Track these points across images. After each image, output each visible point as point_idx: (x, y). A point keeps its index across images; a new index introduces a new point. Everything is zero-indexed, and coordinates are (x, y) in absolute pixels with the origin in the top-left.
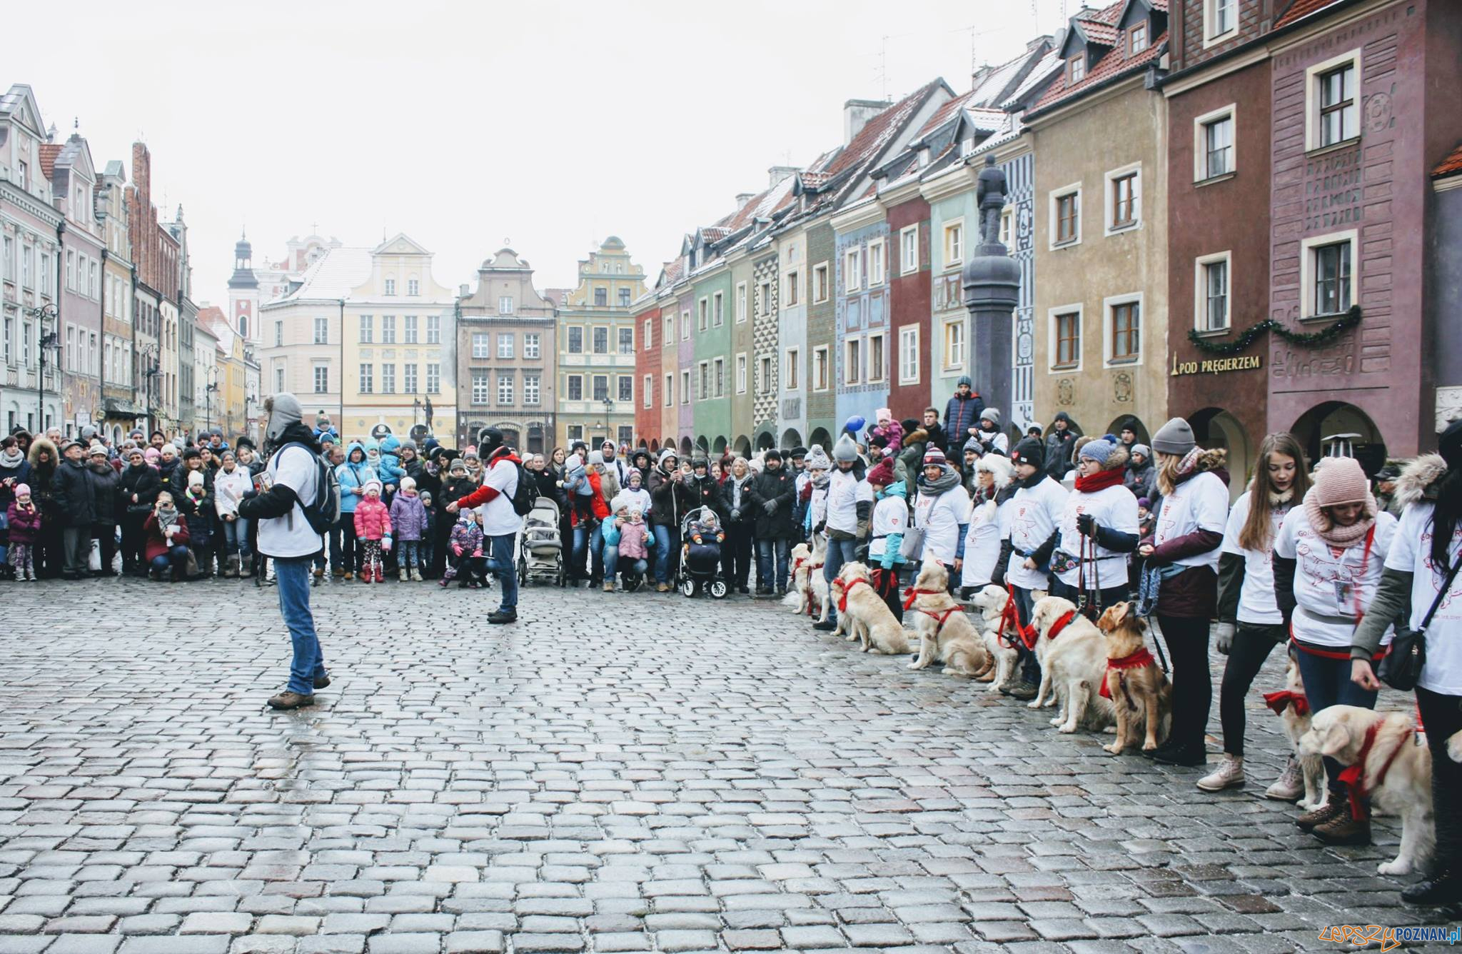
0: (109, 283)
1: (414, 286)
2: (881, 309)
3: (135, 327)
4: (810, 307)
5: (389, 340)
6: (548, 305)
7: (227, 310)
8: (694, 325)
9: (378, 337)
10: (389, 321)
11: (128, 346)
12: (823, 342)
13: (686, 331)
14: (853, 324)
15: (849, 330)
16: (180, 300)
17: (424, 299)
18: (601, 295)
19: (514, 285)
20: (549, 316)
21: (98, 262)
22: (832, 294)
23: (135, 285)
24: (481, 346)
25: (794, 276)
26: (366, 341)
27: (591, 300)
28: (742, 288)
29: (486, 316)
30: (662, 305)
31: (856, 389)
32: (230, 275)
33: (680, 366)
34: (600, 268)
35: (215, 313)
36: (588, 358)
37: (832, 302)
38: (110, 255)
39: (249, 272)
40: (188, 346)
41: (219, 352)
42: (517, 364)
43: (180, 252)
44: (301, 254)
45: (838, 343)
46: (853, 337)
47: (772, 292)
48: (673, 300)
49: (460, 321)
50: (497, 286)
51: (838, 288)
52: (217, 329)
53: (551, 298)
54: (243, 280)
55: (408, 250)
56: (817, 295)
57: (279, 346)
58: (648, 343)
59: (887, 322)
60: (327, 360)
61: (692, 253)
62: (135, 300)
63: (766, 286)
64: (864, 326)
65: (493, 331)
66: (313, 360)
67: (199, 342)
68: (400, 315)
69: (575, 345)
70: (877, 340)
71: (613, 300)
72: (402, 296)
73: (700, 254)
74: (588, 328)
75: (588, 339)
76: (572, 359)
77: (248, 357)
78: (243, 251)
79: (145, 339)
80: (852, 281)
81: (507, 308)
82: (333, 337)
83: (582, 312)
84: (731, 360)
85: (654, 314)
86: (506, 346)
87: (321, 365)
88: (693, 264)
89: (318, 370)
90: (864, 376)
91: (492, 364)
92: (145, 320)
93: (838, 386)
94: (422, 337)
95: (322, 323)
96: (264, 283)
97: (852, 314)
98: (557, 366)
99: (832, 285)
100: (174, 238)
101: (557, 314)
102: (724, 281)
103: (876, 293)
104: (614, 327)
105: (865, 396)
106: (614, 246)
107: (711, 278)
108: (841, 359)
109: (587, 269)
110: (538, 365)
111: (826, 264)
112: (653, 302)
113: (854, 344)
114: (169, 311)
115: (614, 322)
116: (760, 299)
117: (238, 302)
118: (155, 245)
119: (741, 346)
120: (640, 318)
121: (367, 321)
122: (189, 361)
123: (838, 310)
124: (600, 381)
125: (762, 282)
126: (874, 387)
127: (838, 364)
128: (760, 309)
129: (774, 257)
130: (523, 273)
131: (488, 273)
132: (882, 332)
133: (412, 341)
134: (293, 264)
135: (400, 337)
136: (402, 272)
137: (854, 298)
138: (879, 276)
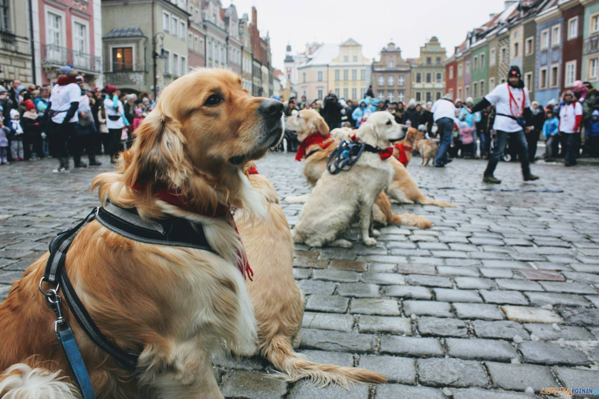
0: (244, 59)
1: (355, 59)
2: (557, 55)
3: (253, 75)
4: (524, 57)
5: (346, 79)
6: (408, 64)
7: (283, 70)
8: (471, 68)
9: (342, 77)
10: (346, 72)
11: (250, 82)
12: (529, 71)
13: (468, 71)
14: (544, 62)
15: (542, 65)
16: (268, 65)
17: (359, 63)
18: (429, 60)
19: (394, 57)
20: (408, 69)
21: (240, 51)
22: (535, 51)
23: (253, 59)
24: (381, 81)
25: (516, 45)
26: (337, 80)
27: (425, 62)
28: (493, 51)
29: (383, 69)
30: (458, 60)
31: (544, 91)
32: (284, 58)
33: (465, 85)
34: (429, 49)
35: (279, 72)
36: (424, 85)
37: (534, 55)
38: (244, 49)
39: (291, 57)
40: (271, 82)
41: (281, 86)
42: (396, 88)
43: (268, 47)
44: (310, 49)
45: (536, 71)
46: (545, 68)
47: (507, 52)
48: (462, 58)
49: (373, 71)
50: (388, 58)
51: (537, 48)
52: (280, 77)
53: (409, 61)
54: (289, 60)
55: (353, 44)
56: (527, 51)
57: (304, 82)
58: (451, 76)
59: (561, 61)
60: (322, 87)
61: (471, 39)
62: (253, 65)
63: (504, 50)
64: (549, 63)
65: (386, 75)
66: (317, 87)
67: (275, 83)
68: (350, 70)
69: (418, 80)
70: (555, 69)
71: (434, 62)
72: (351, 63)
73: (474, 39)
74: (424, 73)
75: (423, 77)
76: (417, 86)
77: (291, 88)
78: (289, 49)
79: (256, 79)
80: (544, 44)
81: (391, 66)
82: (324, 78)
83: (421, 67)
84: (488, 81)
85: (454, 64)
86: (391, 81)
87: (320, 89)
88: (471, 43)
89: (319, 91)
90: (548, 84)
91: (386, 88)
92: (256, 73)
93: (536, 89)
94: (359, 77)
95: (320, 73)
96: (297, 60)
97: (544, 59)
98: (411, 88)
99: (535, 46)
100: (266, 42)
101: (411, 68)
102: (485, 49)
103: (556, 48)
104: (434, 73)
105: (548, 93)
106: (434, 40)
107: (479, 48)
108: (538, 77)
109: (424, 50)
110: (403, 88)
111: (532, 38)
112: (453, 59)
113: (544, 72)
114: (264, 69)
115: (434, 70)
116: (501, 55)
117: (287, 68)
118: (259, 45)
119: (492, 75)
120: (447, 67)
121: (337, 72)
122: (271, 88)
123: (537, 57)
124: (428, 94)
125: (502, 48)
126: (553, 89)
127: (536, 80)
128: (501, 59)
129: (508, 37)
130: (398, 52)
131: (384, 52)
132: (557, 65)
133: (354, 79)
134: (307, 53)
135: (350, 78)
136: (351, 53)
137: (545, 51)
138: (557, 40)
